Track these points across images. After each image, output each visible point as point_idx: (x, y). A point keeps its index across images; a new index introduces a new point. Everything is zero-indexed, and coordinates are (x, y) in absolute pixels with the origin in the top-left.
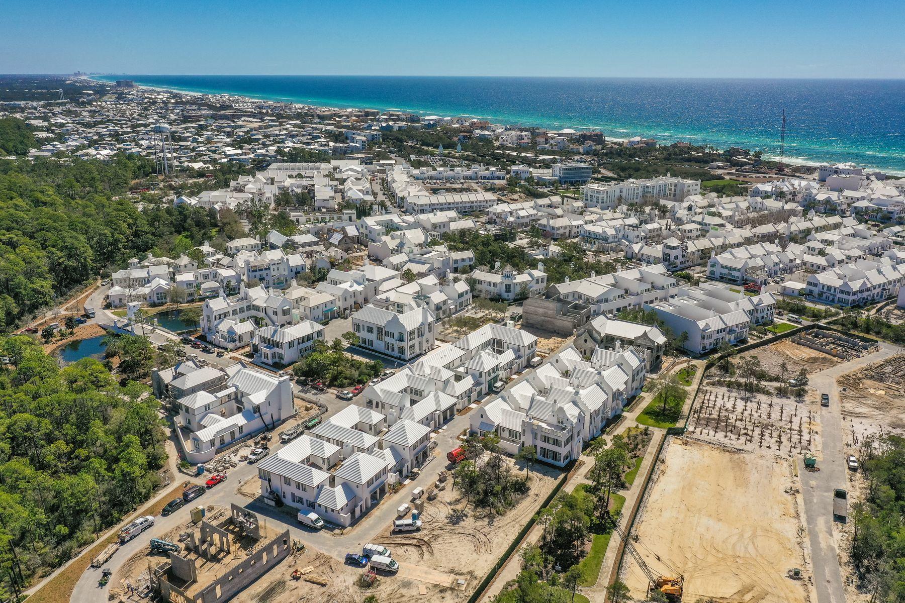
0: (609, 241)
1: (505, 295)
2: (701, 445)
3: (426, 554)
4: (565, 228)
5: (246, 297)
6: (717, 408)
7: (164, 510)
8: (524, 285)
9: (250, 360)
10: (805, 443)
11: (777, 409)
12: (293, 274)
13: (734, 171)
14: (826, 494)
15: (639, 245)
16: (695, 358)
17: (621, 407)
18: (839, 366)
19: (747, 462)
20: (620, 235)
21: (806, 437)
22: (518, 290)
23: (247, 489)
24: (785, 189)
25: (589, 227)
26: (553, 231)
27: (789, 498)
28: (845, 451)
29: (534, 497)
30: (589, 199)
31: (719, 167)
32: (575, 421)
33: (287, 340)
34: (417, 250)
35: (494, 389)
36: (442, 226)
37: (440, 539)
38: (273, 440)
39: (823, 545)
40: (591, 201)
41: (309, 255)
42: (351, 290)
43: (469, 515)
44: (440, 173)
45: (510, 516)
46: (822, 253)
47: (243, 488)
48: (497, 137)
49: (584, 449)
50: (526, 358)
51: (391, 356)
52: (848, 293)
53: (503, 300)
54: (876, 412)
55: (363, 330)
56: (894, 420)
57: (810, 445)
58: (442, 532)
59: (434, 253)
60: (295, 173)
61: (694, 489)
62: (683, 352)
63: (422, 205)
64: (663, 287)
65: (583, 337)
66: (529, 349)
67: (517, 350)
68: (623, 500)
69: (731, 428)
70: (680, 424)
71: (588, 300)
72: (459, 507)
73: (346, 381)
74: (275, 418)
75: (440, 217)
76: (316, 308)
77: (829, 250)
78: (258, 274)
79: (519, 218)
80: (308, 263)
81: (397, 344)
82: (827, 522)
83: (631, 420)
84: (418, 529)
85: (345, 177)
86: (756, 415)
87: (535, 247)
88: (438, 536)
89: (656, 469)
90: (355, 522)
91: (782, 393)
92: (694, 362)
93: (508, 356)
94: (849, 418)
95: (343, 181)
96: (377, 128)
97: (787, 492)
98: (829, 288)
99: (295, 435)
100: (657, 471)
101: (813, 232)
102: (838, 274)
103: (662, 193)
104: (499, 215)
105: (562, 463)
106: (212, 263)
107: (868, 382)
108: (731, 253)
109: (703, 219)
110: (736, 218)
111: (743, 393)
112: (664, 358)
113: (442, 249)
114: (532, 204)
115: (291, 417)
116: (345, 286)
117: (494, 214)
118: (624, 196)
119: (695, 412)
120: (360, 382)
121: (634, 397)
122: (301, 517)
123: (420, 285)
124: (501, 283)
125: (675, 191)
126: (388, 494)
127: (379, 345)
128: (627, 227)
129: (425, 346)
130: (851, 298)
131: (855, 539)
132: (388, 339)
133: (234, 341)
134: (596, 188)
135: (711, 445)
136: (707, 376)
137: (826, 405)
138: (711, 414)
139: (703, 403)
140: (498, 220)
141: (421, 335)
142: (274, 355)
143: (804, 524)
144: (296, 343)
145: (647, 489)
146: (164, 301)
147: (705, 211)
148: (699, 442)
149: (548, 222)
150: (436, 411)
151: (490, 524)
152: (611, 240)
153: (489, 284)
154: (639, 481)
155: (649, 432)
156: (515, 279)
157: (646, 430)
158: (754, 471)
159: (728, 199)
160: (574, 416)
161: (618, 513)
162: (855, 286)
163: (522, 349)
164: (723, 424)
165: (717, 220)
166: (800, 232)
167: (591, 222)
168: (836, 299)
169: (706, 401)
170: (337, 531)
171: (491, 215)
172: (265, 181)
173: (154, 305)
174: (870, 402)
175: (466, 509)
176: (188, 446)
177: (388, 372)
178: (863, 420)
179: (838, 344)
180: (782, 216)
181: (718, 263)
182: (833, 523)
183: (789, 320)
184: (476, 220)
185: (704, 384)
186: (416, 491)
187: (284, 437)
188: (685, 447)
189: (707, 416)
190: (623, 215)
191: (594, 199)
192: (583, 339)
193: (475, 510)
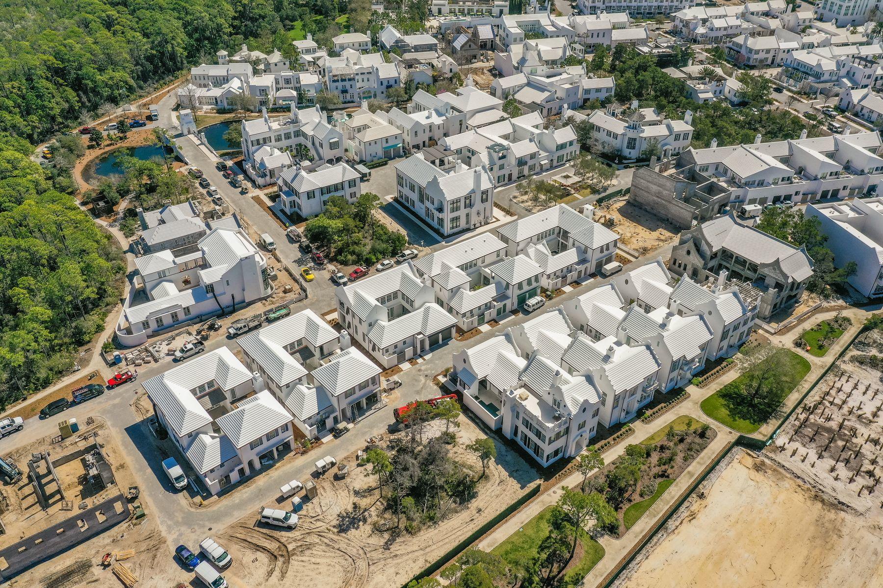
0: (822, 79)
1: (626, 152)
2: (783, 478)
3: (277, 573)
4: (768, 51)
5: (295, 121)
6: (845, 409)
7: (42, 412)
8: (657, 141)
9: (270, 203)
12: (383, 88)
15: (862, 92)
16: (858, 305)
17: (689, 375)
19: (845, 531)
20: (843, 72)
22: (645, 146)
23: (144, 402)
25: (802, 56)
29: (474, 512)
30: (828, 7)
33: (305, 189)
34: (544, 70)
35: (526, 307)
36: (601, 35)
37: (308, 552)
38: (221, 331)
40: (830, 10)
41: (410, 65)
42: (426, 122)
43: (369, 520)
45: (423, 538)
49: (593, 441)
50: (594, 263)
51: (429, 226)
53: (622, 158)
55: (406, 186)
58: (318, 540)
59: (564, 76)
61: (726, 564)
62: (841, 290)
64: (863, 171)
65: (686, 247)
66: (602, 251)
67: (583, 252)
68: (598, 554)
69: (849, 455)
70: (765, 430)
71: (733, 181)
72: (364, 502)
74: (237, 300)
75: (602, 21)
76: (373, 143)
78: (340, 85)
79: (711, 29)
80: (404, 74)
81: (436, 213)
83: (694, 402)
84: (290, 528)
87: (707, 79)
88: (309, 547)
89: (682, 509)
90: (227, 488)
92: (850, 313)
93: (570, 257)
99: (246, 329)
100: (683, 512)
104: (686, 24)
105: (545, 462)
106: (309, 62)
112: (805, 295)
113: (577, 71)
114: (741, 9)
115: (260, 299)
116: (421, 116)
117: (682, 21)
119: (805, 409)
120: (367, 261)
121: (720, 360)
123: (513, 125)
124: (623, 135)
126: (293, 453)
127: (420, 208)
128: (857, 60)
129: (474, 219)
132: (428, 204)
133: (264, 176)
135: (800, 482)
136: (860, 343)
138: (829, 419)
139: (828, 393)
140: (684, 29)
141: (469, 205)
142: (292, 204)
144: (317, 194)
145: (649, 545)
146: (235, 107)
148: (781, 470)
149: (746, 39)
150: (420, 333)
151: (388, 545)
152: (826, 77)
153: (609, 133)
154: (644, 524)
155: (708, 433)
156: (643, 131)
157: (708, 427)
158: (847, 555)
160: (574, 400)
161: (578, 580)
163: (590, 252)
164: (841, 443)
167: (811, 46)
169: (833, 392)
170: (199, 499)
171: (677, 22)
173: (221, 111)
175: (373, 509)
177: (407, 252)
184: (658, 26)
185: (847, 358)
187: (231, 330)
188: (753, 473)
189: (821, 421)
190: (865, 39)
191: (835, 8)
192: (686, 249)
193: (380, 515)
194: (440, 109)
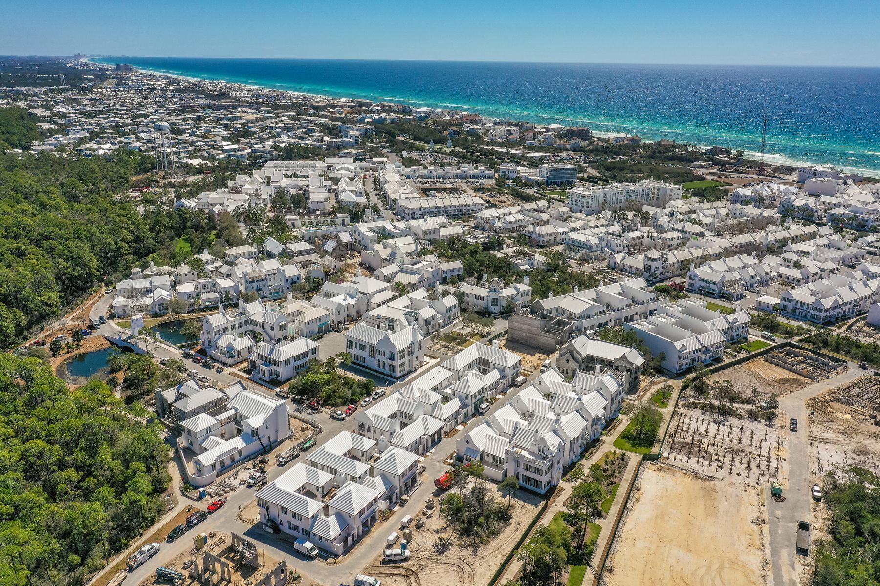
0: (593, 249)
1: (492, 308)
2: (675, 472)
3: (414, 584)
4: (551, 235)
5: (244, 313)
6: (691, 432)
7: (169, 537)
8: (511, 299)
9: (247, 376)
10: (773, 470)
11: (747, 433)
12: (289, 284)
13: (715, 171)
14: (790, 525)
15: (622, 255)
16: (672, 377)
17: (600, 430)
18: (808, 387)
19: (718, 489)
20: (604, 244)
21: (774, 464)
22: (504, 303)
23: (246, 515)
24: (765, 194)
25: (574, 236)
26: (539, 238)
27: (755, 528)
28: (810, 479)
29: (516, 525)
30: (574, 202)
31: (701, 167)
32: (555, 451)
33: (283, 358)
34: (408, 260)
35: (480, 410)
36: (432, 233)
37: (427, 569)
38: (270, 463)
39: (785, 578)
40: (576, 205)
41: (304, 265)
42: (344, 303)
43: (454, 544)
44: (431, 172)
45: (493, 545)
46: (797, 265)
47: (242, 513)
48: (487, 132)
49: (564, 475)
50: (510, 377)
51: (382, 373)
52: (820, 311)
53: (490, 313)
54: (842, 438)
55: (356, 347)
56: (859, 446)
57: (777, 472)
58: (428, 561)
59: (424, 263)
60: (290, 173)
61: (667, 518)
62: (660, 371)
63: (413, 209)
64: (643, 302)
65: (565, 358)
66: (514, 369)
67: (502, 370)
68: (599, 529)
69: (703, 454)
70: (655, 450)
71: (571, 316)
72: (445, 536)
73: (340, 401)
74: (272, 440)
75: (430, 223)
76: (311, 323)
77: (804, 261)
78: (255, 285)
79: (506, 223)
80: (303, 273)
81: (388, 362)
82: (790, 555)
83: (609, 444)
84: (407, 559)
85: (339, 176)
86: (727, 439)
87: (522, 256)
88: (426, 566)
89: (631, 497)
90: (347, 550)
91: (753, 416)
92: (671, 382)
93: (493, 376)
94: (815, 444)
95: (337, 181)
96: (370, 120)
97: (753, 522)
98: (802, 304)
99: (291, 458)
100: (632, 499)
101: (790, 243)
102: (811, 290)
103: (645, 197)
104: (487, 220)
105: (543, 491)
106: (212, 271)
107: (836, 405)
108: (710, 266)
109: (684, 227)
110: (716, 225)
111: (716, 416)
112: (642, 377)
113: (431, 258)
114: (519, 208)
115: (287, 438)
116: (339, 299)
117: (483, 219)
118: (608, 201)
119: (670, 436)
120: (353, 401)
121: (612, 420)
122: (297, 545)
123: (410, 299)
124: (488, 297)
125: (658, 195)
126: (378, 521)
127: (371, 363)
128: (610, 236)
129: (415, 363)
130: (823, 315)
131: (816, 573)
132: (379, 357)
133: (232, 356)
134: (581, 192)
135: (684, 471)
136: (683, 397)
137: (794, 430)
138: (684, 438)
139: (678, 426)
140: (486, 225)
141: (410, 353)
142: (271, 372)
143: (769, 556)
144: (292, 361)
145: (623, 518)
146: (166, 311)
147: (686, 217)
148: (672, 468)
149: (534, 229)
150: (424, 435)
151: (474, 554)
152: (594, 248)
153: (477, 297)
154: (614, 510)
155: (625, 458)
156: (501, 293)
157: (623, 455)
158: (724, 499)
159: (709, 205)
160: (554, 446)
161: (594, 543)
162: (827, 303)
163: (507, 370)
164: (696, 449)
165: (698, 229)
166: (777, 241)
167: (576, 229)
168: (809, 316)
169: (680, 425)
170: (331, 560)
171: (479, 220)
172: (261, 181)
173: (156, 316)
174: (836, 427)
175: (452, 538)
176: (190, 468)
177: (379, 391)
178: (829, 446)
179: (808, 364)
180: (761, 224)
181: (697, 276)
182: (796, 556)
183: (763, 337)
184: (465, 224)
185: (680, 406)
186: (405, 520)
187: (281, 460)
188: (659, 473)
189: (681, 440)
190: (607, 222)
191: (580, 203)
192: (565, 359)
193: (460, 539)
194: (351, 293)
